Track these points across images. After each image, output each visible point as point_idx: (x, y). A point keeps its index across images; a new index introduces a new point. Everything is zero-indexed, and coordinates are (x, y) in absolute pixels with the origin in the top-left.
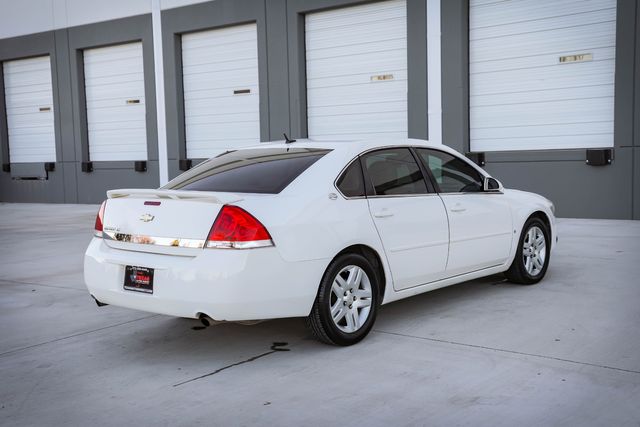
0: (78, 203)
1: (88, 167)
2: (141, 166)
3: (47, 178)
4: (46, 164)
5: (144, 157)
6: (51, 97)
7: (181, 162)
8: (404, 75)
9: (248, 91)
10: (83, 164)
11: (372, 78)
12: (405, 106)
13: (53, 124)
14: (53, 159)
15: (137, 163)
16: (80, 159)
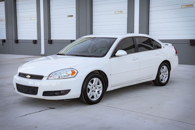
0: (13, 54)
1: (17, 41)
2: (35, 42)
3: (3, 45)
4: (3, 40)
5: (36, 38)
6: (5, 16)
7: (48, 40)
8: (126, 11)
9: (72, 16)
10: (15, 40)
11: (115, 12)
12: (126, 22)
13: (5, 26)
14: (5, 38)
15: (33, 40)
16: (14, 39)
